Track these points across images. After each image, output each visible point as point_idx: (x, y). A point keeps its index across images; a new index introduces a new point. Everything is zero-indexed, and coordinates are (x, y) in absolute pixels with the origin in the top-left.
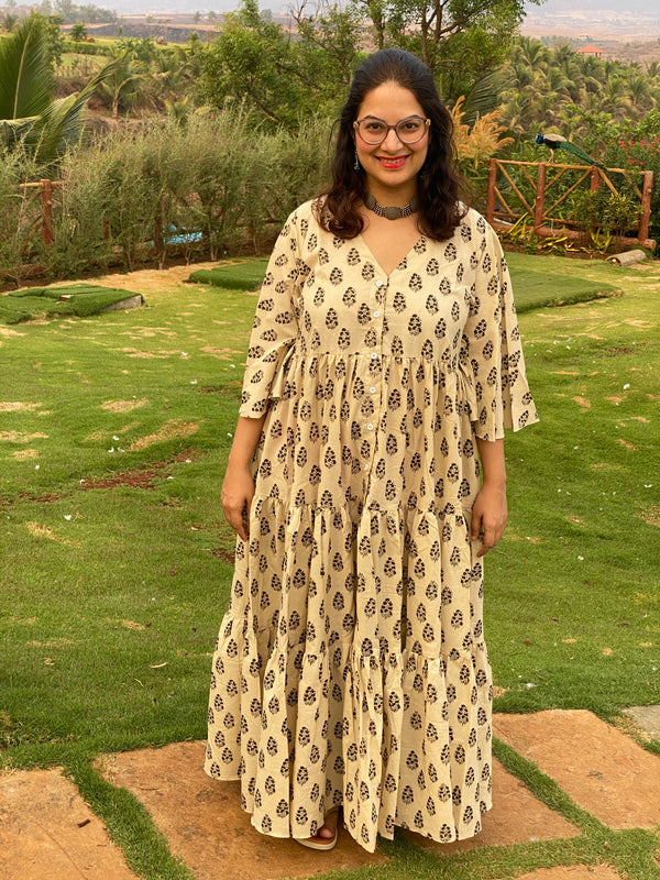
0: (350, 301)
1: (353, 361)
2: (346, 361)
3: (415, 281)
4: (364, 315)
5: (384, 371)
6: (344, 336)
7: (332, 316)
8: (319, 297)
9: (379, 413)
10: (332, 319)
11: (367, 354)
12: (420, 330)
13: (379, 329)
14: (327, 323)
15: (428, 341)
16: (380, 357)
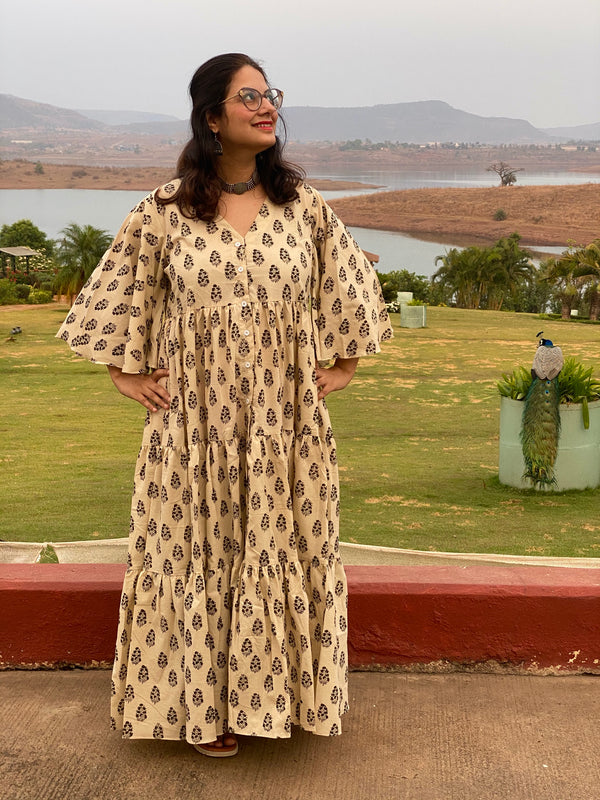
0: (217, 261)
1: (227, 311)
2: (220, 312)
3: (267, 238)
4: (230, 271)
5: (254, 315)
6: (216, 291)
7: (203, 276)
8: (189, 262)
9: (253, 352)
10: (203, 278)
11: (238, 304)
12: (279, 277)
13: (245, 282)
14: (199, 282)
15: (287, 285)
16: (249, 305)
